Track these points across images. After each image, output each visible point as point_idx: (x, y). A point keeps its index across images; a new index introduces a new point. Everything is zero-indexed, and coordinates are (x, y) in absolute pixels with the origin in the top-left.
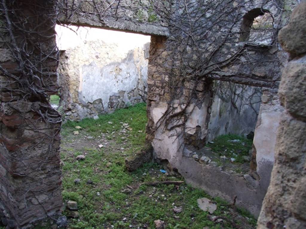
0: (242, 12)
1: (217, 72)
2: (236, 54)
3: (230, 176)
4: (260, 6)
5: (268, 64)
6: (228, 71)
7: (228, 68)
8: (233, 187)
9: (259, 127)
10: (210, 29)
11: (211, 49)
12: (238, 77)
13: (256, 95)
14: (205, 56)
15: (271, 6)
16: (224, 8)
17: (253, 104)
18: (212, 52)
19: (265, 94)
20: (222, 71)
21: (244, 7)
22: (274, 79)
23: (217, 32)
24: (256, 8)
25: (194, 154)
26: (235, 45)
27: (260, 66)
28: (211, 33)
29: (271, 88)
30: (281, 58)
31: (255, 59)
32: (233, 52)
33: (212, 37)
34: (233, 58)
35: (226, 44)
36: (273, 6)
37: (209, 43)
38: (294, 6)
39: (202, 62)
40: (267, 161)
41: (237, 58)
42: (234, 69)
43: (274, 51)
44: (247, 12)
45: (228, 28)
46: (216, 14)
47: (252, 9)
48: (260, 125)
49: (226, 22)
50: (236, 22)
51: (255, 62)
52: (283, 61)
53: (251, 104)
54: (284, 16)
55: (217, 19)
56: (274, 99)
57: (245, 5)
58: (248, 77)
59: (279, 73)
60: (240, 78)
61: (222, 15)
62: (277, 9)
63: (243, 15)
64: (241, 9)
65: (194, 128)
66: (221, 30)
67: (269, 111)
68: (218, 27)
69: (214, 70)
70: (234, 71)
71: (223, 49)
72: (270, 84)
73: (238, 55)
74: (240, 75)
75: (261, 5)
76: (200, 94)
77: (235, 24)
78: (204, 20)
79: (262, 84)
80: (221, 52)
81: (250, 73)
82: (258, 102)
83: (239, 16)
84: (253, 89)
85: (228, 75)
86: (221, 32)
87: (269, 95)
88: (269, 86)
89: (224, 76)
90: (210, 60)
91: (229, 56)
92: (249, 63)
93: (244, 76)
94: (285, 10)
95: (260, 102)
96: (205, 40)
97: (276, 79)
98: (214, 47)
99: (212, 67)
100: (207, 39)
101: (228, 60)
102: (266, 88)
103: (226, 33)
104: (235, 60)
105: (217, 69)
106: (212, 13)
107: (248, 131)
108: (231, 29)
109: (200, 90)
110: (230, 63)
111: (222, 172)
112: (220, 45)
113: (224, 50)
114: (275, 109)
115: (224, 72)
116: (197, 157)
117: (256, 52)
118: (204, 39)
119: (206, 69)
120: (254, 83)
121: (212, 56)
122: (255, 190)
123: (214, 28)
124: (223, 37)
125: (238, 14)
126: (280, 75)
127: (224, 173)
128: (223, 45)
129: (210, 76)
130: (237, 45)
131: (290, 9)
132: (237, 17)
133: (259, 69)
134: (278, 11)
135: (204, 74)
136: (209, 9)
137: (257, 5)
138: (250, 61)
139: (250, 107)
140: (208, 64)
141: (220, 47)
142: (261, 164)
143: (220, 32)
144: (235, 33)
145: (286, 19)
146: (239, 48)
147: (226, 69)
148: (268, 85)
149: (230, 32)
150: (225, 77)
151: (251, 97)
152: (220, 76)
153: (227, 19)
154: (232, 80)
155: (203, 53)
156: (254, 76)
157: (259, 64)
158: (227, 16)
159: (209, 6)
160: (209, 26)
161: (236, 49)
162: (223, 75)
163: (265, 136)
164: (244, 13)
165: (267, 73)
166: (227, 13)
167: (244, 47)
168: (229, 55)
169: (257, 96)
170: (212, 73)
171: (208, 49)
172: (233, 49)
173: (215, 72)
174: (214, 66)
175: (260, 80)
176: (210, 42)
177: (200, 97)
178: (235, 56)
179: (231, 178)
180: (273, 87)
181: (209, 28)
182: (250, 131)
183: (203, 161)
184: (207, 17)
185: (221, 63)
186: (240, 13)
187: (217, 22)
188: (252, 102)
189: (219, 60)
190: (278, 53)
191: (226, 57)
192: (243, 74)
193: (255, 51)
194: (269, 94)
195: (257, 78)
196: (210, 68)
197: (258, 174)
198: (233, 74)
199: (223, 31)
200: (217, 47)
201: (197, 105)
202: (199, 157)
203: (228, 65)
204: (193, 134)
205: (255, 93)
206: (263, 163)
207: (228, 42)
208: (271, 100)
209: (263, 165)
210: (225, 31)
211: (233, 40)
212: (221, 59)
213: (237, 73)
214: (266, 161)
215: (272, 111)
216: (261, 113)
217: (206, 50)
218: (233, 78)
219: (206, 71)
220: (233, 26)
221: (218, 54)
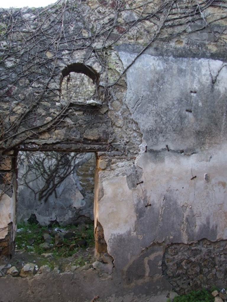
0: (61, 65)
1: (33, 141)
2: (59, 115)
3: (74, 275)
4: (81, 61)
5: (100, 125)
6: (50, 138)
7: (49, 134)
8: (80, 288)
9: (101, 199)
10: (15, 83)
11: (19, 110)
12: (65, 144)
13: (30, 172)
14: (9, 119)
15: (94, 63)
16: (34, 58)
17: (29, 182)
18: (22, 115)
19: (102, 159)
20: (41, 139)
21: (61, 59)
22: (109, 141)
23: (27, 87)
24: (77, 62)
25: (8, 269)
26: (55, 104)
27: (91, 128)
28: (16, 88)
29: (108, 151)
30: (113, 117)
31: (85, 121)
32: (54, 113)
33: (19, 94)
34: (56, 120)
35: (42, 103)
36: (96, 63)
37: (15, 102)
38: (118, 65)
39: (6, 128)
40: (118, 236)
41: (62, 120)
42: (59, 134)
43: (105, 111)
44: (67, 66)
45: (43, 83)
46: (23, 64)
47: (73, 63)
48: (103, 196)
49: (39, 76)
50: (54, 76)
51: (85, 124)
52: (116, 121)
53: (26, 183)
54: (110, 75)
55: (25, 71)
56: (113, 164)
57: (63, 57)
58: (78, 142)
59: (114, 134)
60: (68, 145)
61: (32, 66)
62: (100, 67)
63: (62, 69)
64: (58, 62)
65: (6, 228)
66: (33, 85)
67: (111, 177)
68: (27, 80)
69: (28, 138)
70: (59, 136)
71: (38, 110)
72: (105, 147)
73: (62, 116)
74: (68, 141)
75: (83, 60)
76: (8, 174)
77: (52, 78)
78: (3, 71)
79: (97, 149)
80: (35, 114)
81: (81, 137)
82: (35, 180)
83: (56, 69)
84: (26, 166)
85: (52, 143)
86: (33, 87)
87: (107, 160)
88: (105, 150)
89: (46, 144)
90: (20, 125)
91: (49, 119)
92: (77, 125)
93: (73, 142)
94: (111, 69)
95: (36, 179)
96: (7, 98)
97: (111, 141)
98: (25, 107)
99: (23, 134)
100: (10, 97)
101: (48, 123)
102: (103, 152)
103: (40, 90)
104: (58, 123)
105: (34, 136)
106: (15, 62)
107: (28, 214)
108: (48, 84)
109: (8, 169)
110: (51, 126)
111: (61, 274)
112: (34, 104)
113: (40, 111)
114: (116, 174)
115: (44, 139)
116: (16, 271)
117: (85, 112)
118: (5, 97)
119: (14, 137)
120: (87, 148)
121: (22, 120)
122: (110, 277)
123: (21, 83)
124: (37, 95)
125: (55, 67)
126: (115, 136)
127: (65, 275)
128: (38, 104)
129: (23, 147)
130: (57, 104)
131: (115, 68)
132: (55, 70)
133: (91, 132)
134: (102, 68)
135: (12, 145)
136: (9, 56)
137: (78, 59)
138: (78, 123)
139: (26, 187)
140: (17, 131)
141: (35, 107)
142: (112, 241)
143: (31, 88)
144: (54, 89)
145: (112, 77)
146: (62, 108)
147: (47, 135)
148: (103, 148)
149: (47, 88)
150: (46, 146)
151: (25, 176)
152: (38, 145)
153: (40, 71)
154: (57, 148)
155: (7, 115)
156: (86, 141)
157: (90, 125)
158: (40, 68)
159: (10, 52)
160: (12, 79)
161: (58, 110)
162: (43, 143)
163: (110, 207)
164: (63, 67)
165: (101, 135)
166: (40, 64)
167: (68, 107)
168: (48, 117)
169: (32, 174)
170: (25, 142)
171: (14, 110)
172: (54, 110)
173: (30, 141)
174: (28, 133)
175: (93, 144)
176: (17, 101)
177: (9, 178)
178: (58, 117)
179: (75, 276)
180: (110, 150)
181: (13, 82)
182: (31, 214)
183: (27, 272)
184: (8, 66)
185: (37, 128)
186: (57, 66)
187: (25, 74)
188: (27, 181)
189: (34, 124)
190: (109, 113)
191: (45, 120)
192: (71, 139)
193: (83, 111)
194: (107, 158)
195: (90, 142)
196: (20, 136)
197: (110, 255)
198: (57, 140)
199: (36, 86)
200: (29, 108)
201: (5, 193)
202: (18, 269)
203: (49, 130)
204: (3, 238)
205: (30, 170)
206: (113, 240)
207: (46, 101)
208: (110, 165)
209: (114, 242)
210: (39, 87)
211: (52, 98)
212: (38, 123)
213: (63, 139)
214: (116, 236)
215: (114, 177)
216: (102, 182)
217: (12, 111)
218: (58, 145)
219: (15, 141)
220: (50, 81)
221: (32, 116)
